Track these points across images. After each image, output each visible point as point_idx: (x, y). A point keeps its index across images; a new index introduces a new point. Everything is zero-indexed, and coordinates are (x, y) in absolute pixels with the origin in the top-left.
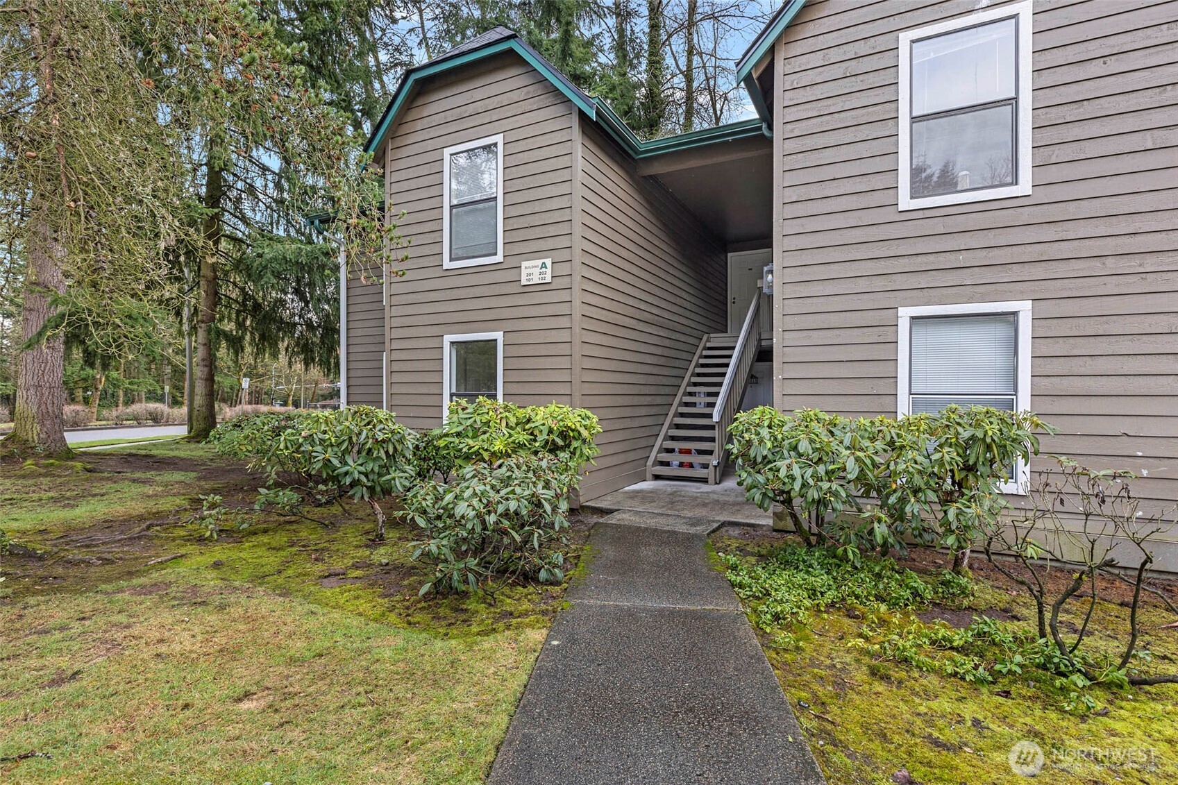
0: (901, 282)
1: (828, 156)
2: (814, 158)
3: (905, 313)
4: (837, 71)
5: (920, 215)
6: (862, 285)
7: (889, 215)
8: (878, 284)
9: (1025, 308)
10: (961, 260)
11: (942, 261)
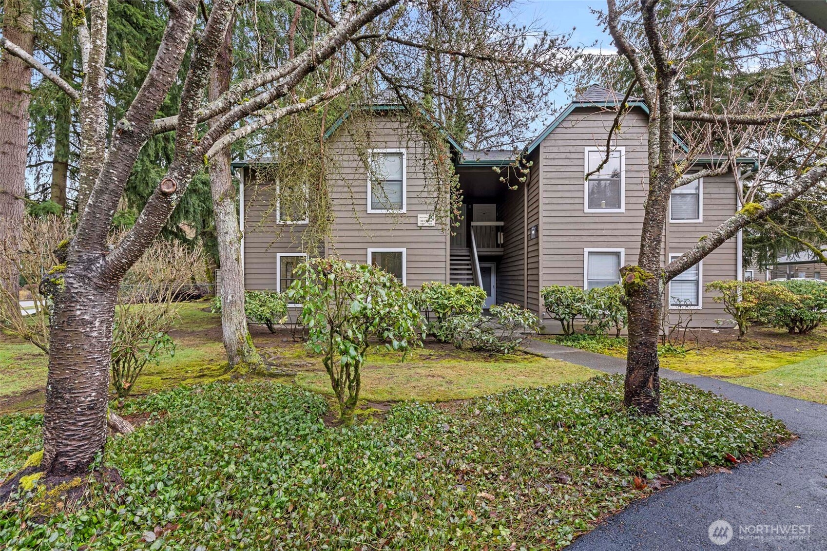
0: (585, 239)
1: (560, 188)
2: (555, 188)
3: (587, 250)
4: (563, 156)
5: (591, 215)
6: (572, 239)
7: (581, 214)
8: (577, 239)
9: (622, 251)
10: (604, 233)
11: (599, 232)
